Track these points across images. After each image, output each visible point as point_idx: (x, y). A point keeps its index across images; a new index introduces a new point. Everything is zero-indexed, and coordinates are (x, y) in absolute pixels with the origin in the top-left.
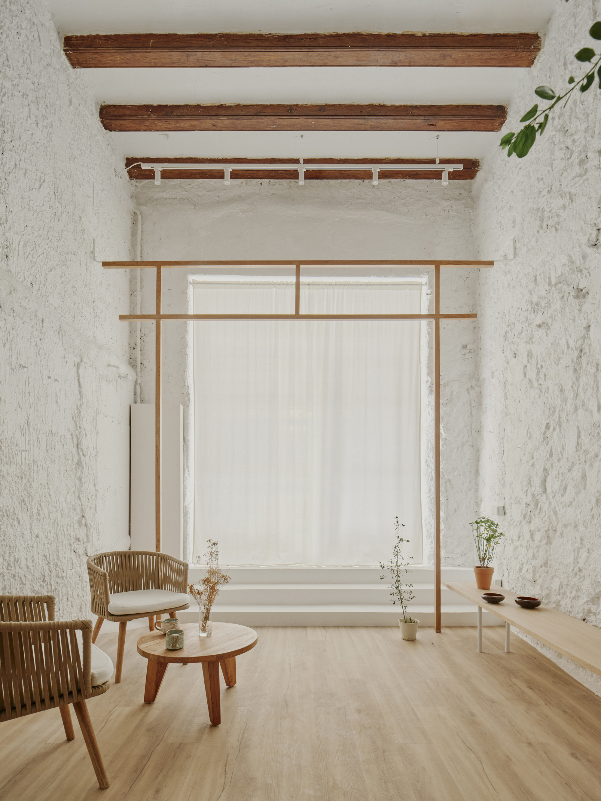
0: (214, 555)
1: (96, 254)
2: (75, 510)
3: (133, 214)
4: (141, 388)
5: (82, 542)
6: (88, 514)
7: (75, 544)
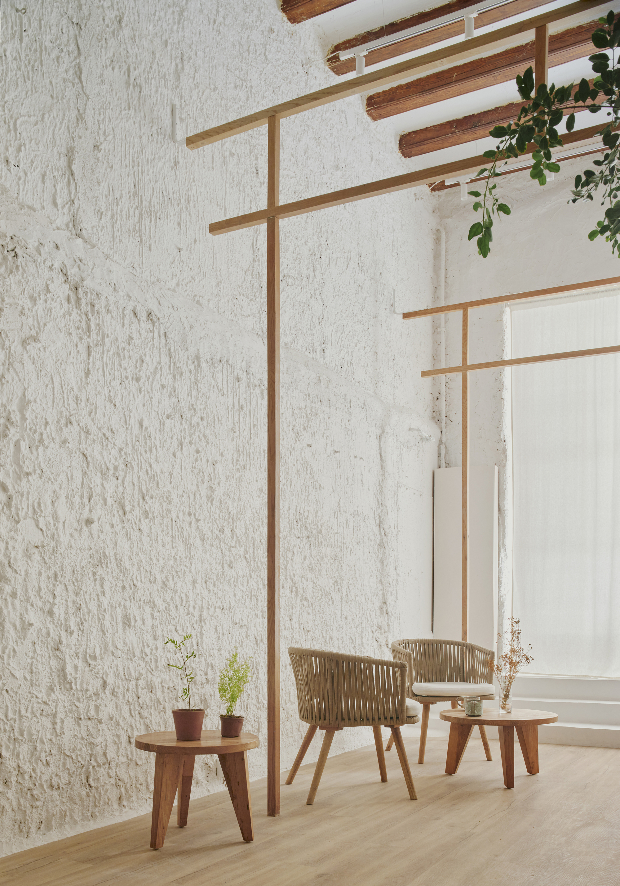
0: (516, 633)
1: (396, 305)
2: (377, 595)
3: (436, 232)
4: (446, 447)
5: (383, 631)
6: (390, 600)
7: (377, 632)
